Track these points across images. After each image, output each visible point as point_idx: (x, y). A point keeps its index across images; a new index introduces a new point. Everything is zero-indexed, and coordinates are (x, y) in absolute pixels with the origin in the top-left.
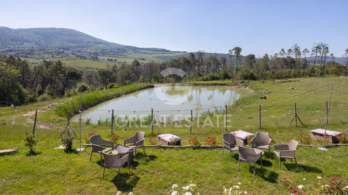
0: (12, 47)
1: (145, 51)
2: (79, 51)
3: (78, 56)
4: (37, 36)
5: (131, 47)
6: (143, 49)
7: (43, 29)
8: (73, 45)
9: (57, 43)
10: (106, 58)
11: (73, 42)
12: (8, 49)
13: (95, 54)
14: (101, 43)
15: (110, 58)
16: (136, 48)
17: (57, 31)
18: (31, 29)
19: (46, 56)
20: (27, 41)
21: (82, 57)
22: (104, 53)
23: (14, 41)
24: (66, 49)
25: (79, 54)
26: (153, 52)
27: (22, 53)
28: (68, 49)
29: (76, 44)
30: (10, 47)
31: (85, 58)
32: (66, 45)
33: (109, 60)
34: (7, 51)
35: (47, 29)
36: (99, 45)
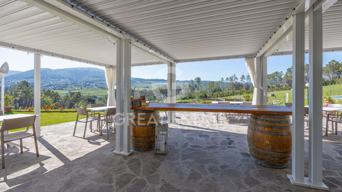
0: (52, 83)
1: (149, 82)
2: (101, 84)
3: (100, 87)
4: (71, 74)
5: (139, 79)
6: (147, 80)
7: (75, 68)
8: (96, 79)
9: (85, 79)
11: (97, 77)
12: (48, 84)
16: (142, 79)
17: (85, 69)
18: (66, 69)
19: (77, 88)
20: (63, 78)
23: (53, 78)
24: (91, 82)
25: (101, 86)
27: (59, 87)
28: (93, 82)
29: (99, 79)
30: (50, 83)
32: (91, 79)
34: (48, 86)
35: (78, 68)
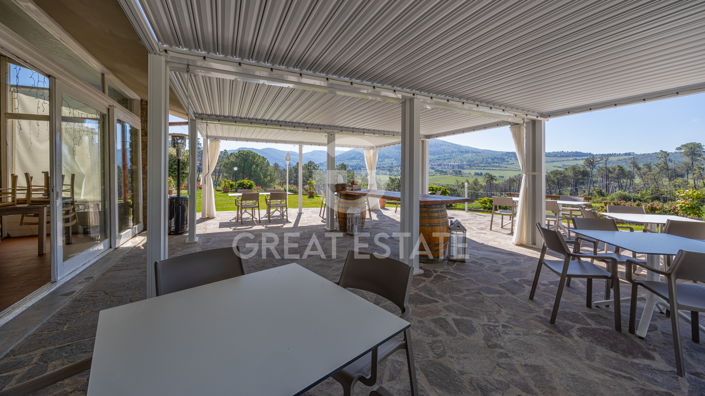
10: (473, 172)
13: (459, 166)
14: (467, 152)
15: (479, 172)
21: (441, 172)
22: (471, 165)
26: (554, 159)
31: (446, 173)
33: (477, 174)
36: (466, 155)
